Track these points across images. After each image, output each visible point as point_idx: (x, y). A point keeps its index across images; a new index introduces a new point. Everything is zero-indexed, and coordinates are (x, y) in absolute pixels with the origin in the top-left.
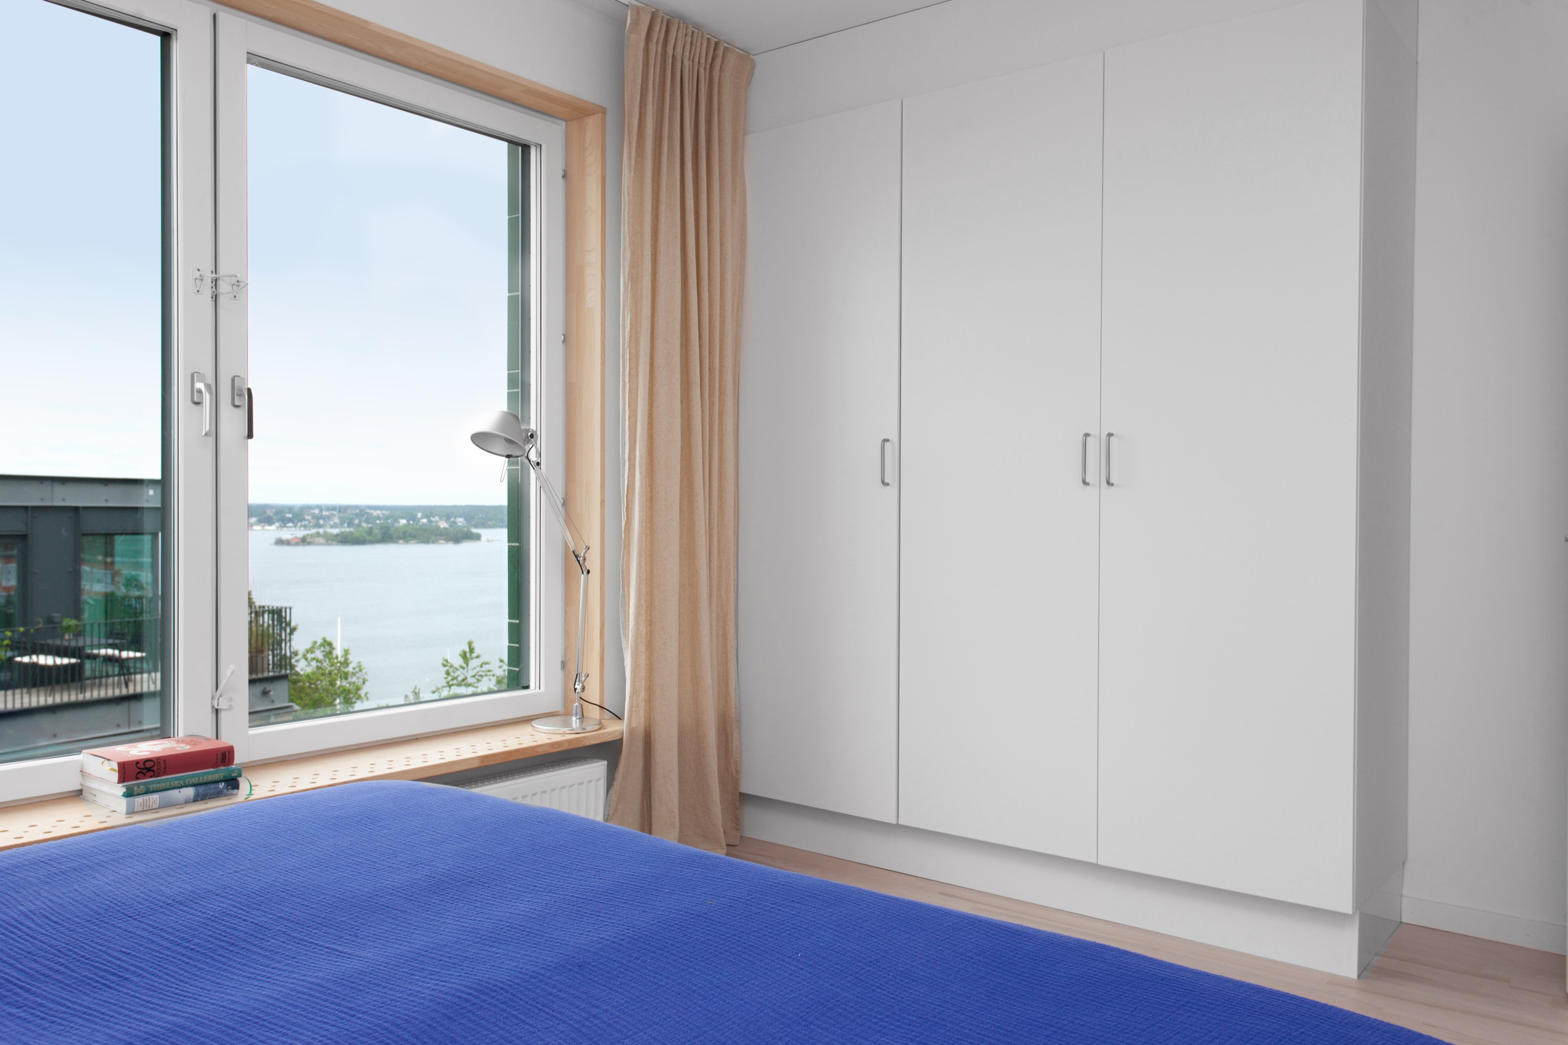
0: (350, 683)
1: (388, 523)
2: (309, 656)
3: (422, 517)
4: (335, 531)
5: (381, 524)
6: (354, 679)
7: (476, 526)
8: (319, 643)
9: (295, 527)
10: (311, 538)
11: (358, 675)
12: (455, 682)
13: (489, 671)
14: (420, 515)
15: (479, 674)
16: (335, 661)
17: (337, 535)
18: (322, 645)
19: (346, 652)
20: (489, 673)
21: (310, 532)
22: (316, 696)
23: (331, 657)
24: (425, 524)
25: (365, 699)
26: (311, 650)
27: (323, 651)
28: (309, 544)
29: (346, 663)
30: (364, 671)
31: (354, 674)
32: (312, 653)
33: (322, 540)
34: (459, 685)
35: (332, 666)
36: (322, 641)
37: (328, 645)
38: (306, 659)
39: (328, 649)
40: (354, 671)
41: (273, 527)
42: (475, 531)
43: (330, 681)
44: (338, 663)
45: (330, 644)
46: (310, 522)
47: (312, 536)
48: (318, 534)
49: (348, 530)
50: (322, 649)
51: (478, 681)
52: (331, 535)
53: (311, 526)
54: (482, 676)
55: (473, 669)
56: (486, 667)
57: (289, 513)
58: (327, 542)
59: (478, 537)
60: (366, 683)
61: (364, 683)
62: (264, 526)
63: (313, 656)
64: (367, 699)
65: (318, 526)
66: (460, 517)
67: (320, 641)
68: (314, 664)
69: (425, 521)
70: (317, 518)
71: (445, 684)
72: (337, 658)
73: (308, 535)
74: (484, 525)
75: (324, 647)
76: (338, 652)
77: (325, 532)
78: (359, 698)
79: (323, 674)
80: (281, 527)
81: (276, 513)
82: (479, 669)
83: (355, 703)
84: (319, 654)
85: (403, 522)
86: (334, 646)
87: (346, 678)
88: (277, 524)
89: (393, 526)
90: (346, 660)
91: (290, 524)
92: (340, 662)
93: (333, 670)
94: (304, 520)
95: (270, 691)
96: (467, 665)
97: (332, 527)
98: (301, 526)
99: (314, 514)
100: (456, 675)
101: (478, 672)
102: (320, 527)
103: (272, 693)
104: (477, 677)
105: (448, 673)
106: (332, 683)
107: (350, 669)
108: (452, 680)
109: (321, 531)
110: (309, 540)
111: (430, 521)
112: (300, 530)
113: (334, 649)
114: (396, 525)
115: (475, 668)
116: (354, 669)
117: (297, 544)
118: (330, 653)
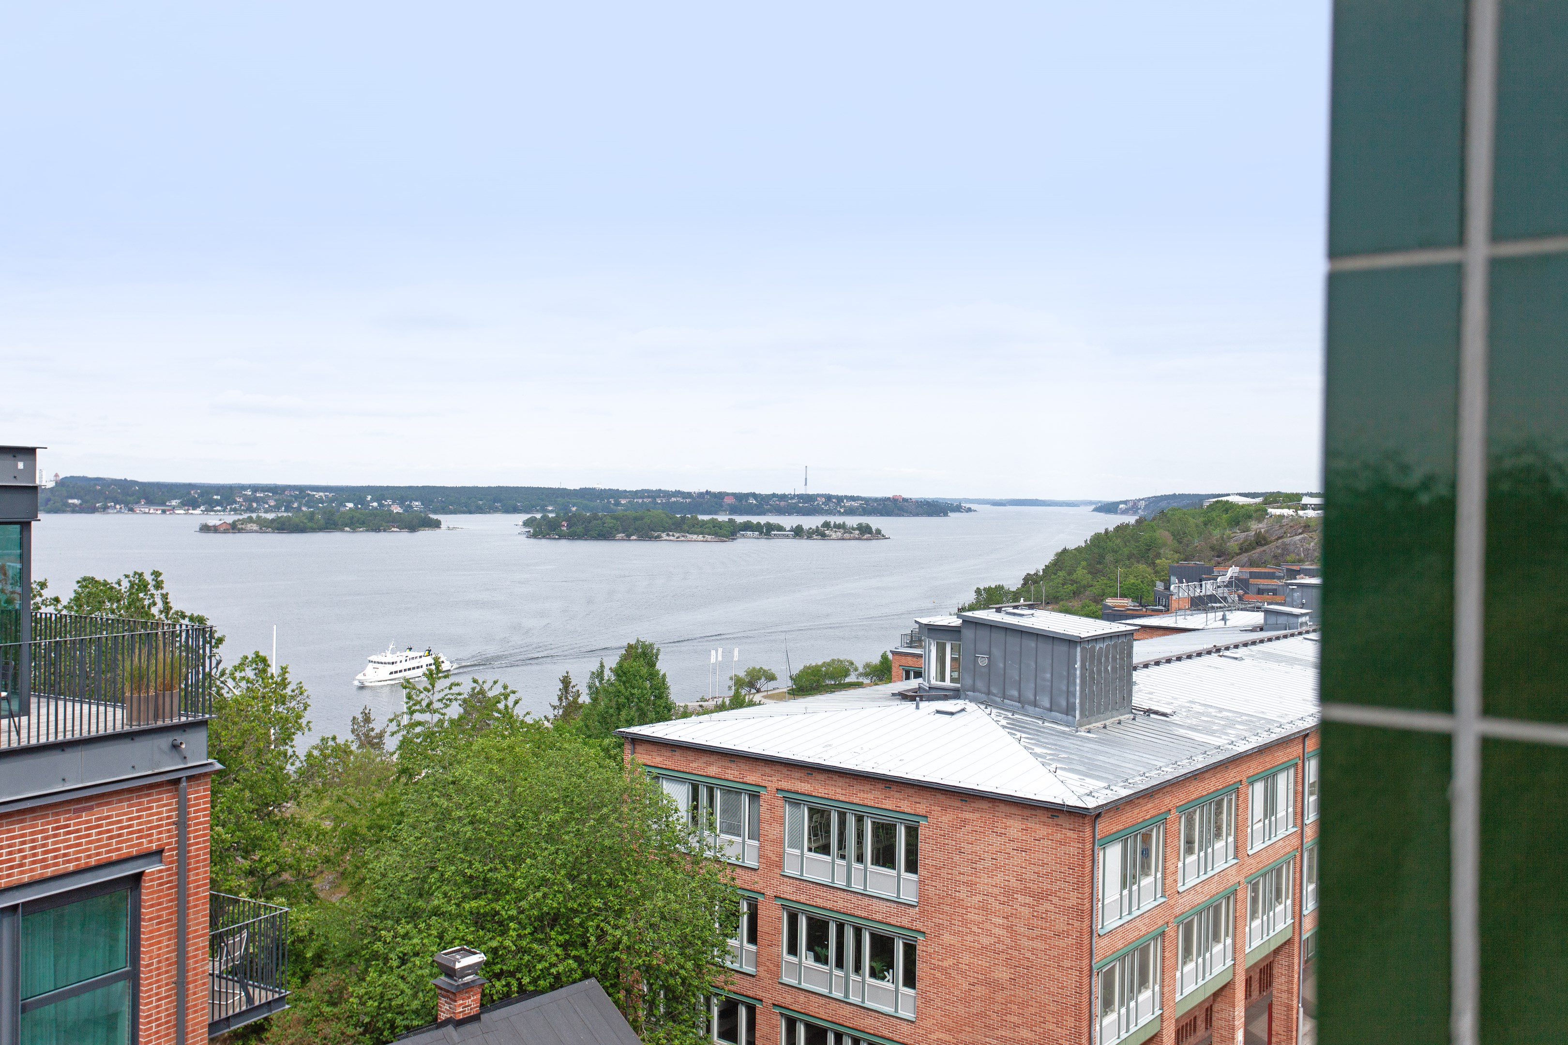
0: (288, 709)
1: (333, 507)
2: (238, 675)
3: (372, 500)
4: (271, 516)
5: (324, 507)
6: (293, 704)
7: (435, 513)
8: (250, 659)
9: (224, 511)
10: (242, 524)
11: (298, 699)
12: (417, 707)
13: (460, 694)
14: (369, 498)
15: (446, 697)
16: (270, 681)
17: (273, 520)
18: (252, 662)
19: (284, 670)
20: (459, 697)
21: (241, 517)
22: (245, 725)
23: (264, 676)
24: (376, 508)
25: (306, 730)
26: (240, 667)
27: (255, 669)
28: (240, 531)
29: (284, 684)
30: (305, 694)
31: (292, 697)
32: (241, 672)
33: (255, 527)
34: (422, 711)
35: (265, 688)
36: (254, 656)
37: (261, 661)
38: (234, 679)
39: (261, 666)
40: (293, 694)
41: (198, 511)
42: (434, 516)
43: (263, 707)
44: (273, 683)
45: (264, 660)
46: (242, 505)
47: (244, 521)
48: (250, 520)
49: (285, 514)
50: (254, 666)
51: (447, 706)
52: (266, 520)
53: (243, 510)
54: (450, 700)
55: (440, 691)
56: (455, 690)
57: (217, 495)
58: (261, 529)
59: (437, 524)
60: (308, 708)
61: (305, 709)
62: (188, 510)
63: (243, 674)
64: (309, 729)
65: (250, 509)
66: (416, 501)
67: (251, 656)
68: (243, 684)
69: (375, 504)
70: (249, 500)
71: (405, 710)
72: (272, 677)
73: (239, 520)
74: (445, 511)
75: (257, 664)
76: (274, 670)
77: (258, 517)
78: (300, 728)
79: (254, 698)
80: (206, 510)
81: (201, 495)
82: (447, 691)
83: (294, 734)
84: (250, 673)
85: (350, 505)
86: (269, 662)
87: (284, 703)
88: (202, 508)
89: (338, 510)
90: (284, 679)
91: (219, 508)
92: (276, 683)
93: (267, 693)
94: (235, 502)
95: (181, 743)
96: (433, 687)
97: (266, 512)
98: (231, 510)
99: (246, 495)
100: (419, 699)
101: (447, 695)
102: (253, 511)
103: (183, 746)
104: (444, 701)
105: (409, 697)
106: (267, 710)
107: (288, 691)
108: (415, 705)
109: (254, 515)
110: (240, 526)
111: (381, 505)
112: (230, 514)
113: (269, 666)
114: (342, 509)
115: (443, 690)
116: (293, 691)
117: (226, 531)
118: (265, 671)
